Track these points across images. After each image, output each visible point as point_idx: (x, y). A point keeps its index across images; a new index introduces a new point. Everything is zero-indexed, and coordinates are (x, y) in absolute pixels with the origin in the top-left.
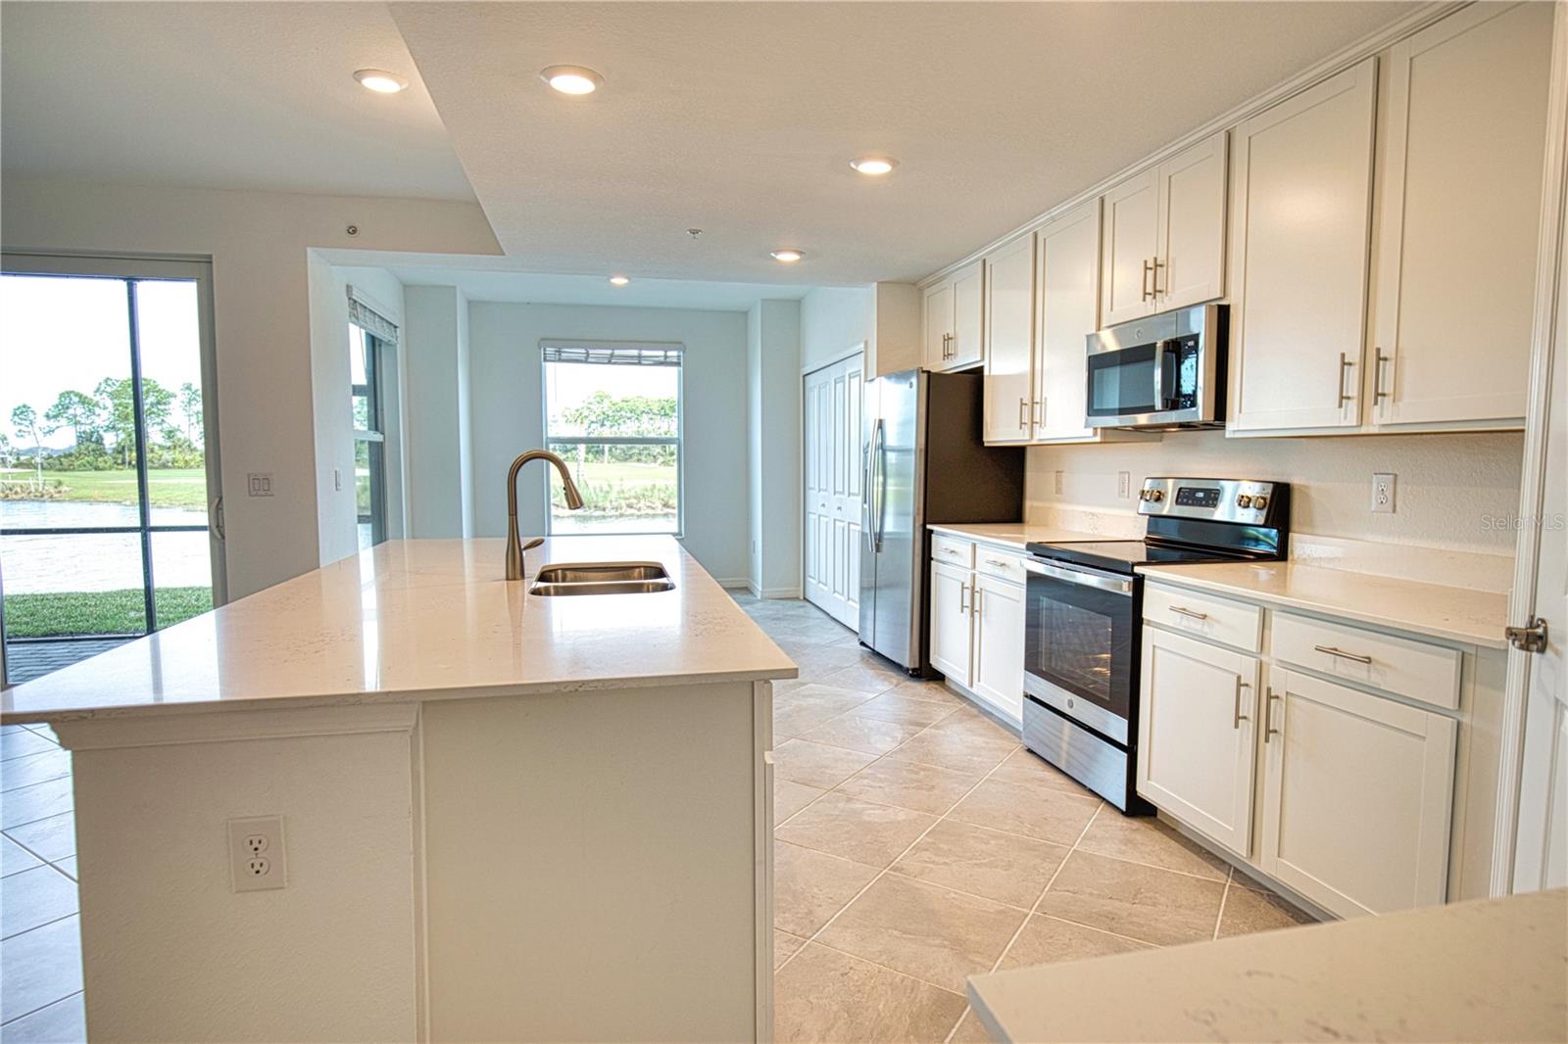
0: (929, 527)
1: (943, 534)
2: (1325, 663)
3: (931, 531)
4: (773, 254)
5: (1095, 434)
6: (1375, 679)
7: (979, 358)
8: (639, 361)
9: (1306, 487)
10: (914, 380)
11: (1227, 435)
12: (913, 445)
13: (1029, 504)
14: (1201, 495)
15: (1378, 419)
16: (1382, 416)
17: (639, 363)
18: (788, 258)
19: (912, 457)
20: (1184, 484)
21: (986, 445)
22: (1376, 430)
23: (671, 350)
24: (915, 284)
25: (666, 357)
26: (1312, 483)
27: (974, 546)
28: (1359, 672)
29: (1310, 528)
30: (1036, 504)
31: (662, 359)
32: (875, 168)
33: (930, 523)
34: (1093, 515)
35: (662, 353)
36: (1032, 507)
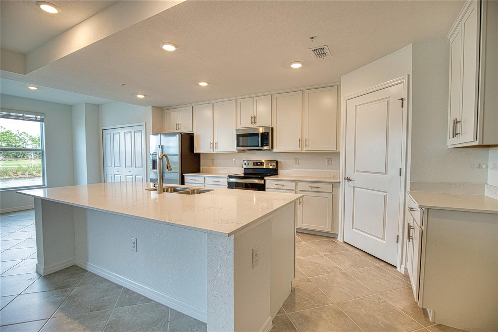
0: (184, 174)
1: (186, 176)
2: (310, 189)
3: (184, 175)
4: (136, 95)
5: (236, 151)
6: (319, 190)
7: (192, 131)
8: (23, 118)
9: (281, 161)
10: (178, 135)
11: (273, 152)
12: (178, 153)
13: (202, 168)
14: (259, 163)
15: (305, 150)
16: (306, 149)
17: (23, 120)
18: (141, 96)
19: (178, 157)
20: (254, 161)
21: (194, 153)
22: (304, 151)
23: (38, 116)
24: (161, 108)
25: (36, 118)
26: (281, 160)
27: (204, 178)
28: (316, 189)
29: (282, 168)
30: (204, 167)
31: (34, 119)
32: (203, 84)
33: (184, 173)
34: (225, 169)
35: (34, 116)
36: (203, 168)
